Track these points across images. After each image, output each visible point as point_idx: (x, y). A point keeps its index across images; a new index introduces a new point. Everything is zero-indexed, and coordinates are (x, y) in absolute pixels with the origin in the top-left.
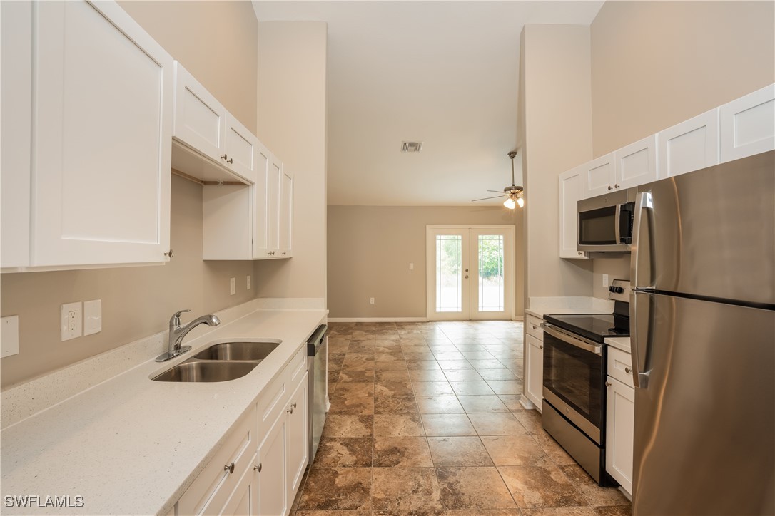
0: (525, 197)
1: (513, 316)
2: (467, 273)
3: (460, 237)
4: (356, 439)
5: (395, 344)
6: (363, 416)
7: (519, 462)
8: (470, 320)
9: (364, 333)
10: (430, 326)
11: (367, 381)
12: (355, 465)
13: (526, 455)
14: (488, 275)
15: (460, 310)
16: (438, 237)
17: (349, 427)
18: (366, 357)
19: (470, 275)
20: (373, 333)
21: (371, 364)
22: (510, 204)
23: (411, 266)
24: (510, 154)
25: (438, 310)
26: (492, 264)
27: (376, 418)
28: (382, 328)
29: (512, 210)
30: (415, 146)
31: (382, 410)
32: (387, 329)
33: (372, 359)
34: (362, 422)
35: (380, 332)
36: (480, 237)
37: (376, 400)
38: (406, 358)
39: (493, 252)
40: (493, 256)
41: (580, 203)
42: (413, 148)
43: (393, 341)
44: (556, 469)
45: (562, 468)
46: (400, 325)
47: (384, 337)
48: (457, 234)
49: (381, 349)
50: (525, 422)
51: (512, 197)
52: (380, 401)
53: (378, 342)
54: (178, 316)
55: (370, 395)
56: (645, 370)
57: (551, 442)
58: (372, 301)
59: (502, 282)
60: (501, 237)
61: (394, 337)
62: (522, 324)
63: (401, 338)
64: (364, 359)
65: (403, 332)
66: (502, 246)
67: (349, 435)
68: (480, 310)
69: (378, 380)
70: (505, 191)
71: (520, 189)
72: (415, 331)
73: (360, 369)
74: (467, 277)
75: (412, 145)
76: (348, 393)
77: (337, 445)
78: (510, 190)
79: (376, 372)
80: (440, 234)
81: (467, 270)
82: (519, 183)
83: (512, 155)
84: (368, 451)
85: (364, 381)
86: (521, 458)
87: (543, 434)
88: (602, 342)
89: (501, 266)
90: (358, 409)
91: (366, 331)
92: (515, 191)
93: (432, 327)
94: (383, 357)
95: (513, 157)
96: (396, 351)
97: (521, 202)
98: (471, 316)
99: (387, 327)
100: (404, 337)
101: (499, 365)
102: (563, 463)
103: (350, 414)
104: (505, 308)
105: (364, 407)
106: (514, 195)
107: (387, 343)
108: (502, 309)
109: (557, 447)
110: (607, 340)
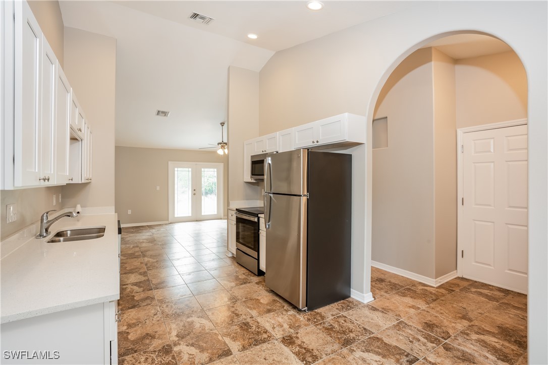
0: (228, 148)
1: (222, 217)
2: (195, 192)
3: (190, 169)
4: (140, 282)
5: (150, 237)
6: (141, 273)
7: (226, 275)
8: (197, 221)
9: (126, 233)
10: (172, 226)
11: (138, 257)
12: (143, 291)
13: (229, 272)
14: (207, 193)
15: (190, 215)
16: (176, 169)
17: (133, 278)
18: (132, 246)
19: (196, 193)
20: (132, 233)
21: (137, 249)
22: (220, 152)
23: (158, 188)
24: (221, 124)
25: (176, 216)
26: (209, 186)
27: (149, 272)
28: (138, 229)
29: (221, 155)
30: (165, 113)
31: (151, 268)
32: (142, 230)
33: (137, 247)
34: (141, 275)
35: (137, 232)
36: (203, 170)
37: (146, 265)
38: (160, 244)
39: (210, 179)
40: (210, 181)
41: (252, 157)
42: (164, 115)
43: (148, 236)
44: (241, 275)
45: (244, 274)
46: (150, 227)
47: (141, 234)
48: (188, 168)
49: (141, 241)
50: (229, 261)
51: (222, 148)
52: (149, 265)
53: (138, 238)
54: (47, 213)
55: (141, 263)
56: (269, 222)
57: (240, 266)
58: (130, 212)
59: (216, 198)
60: (215, 170)
61: (148, 234)
62: (226, 220)
63: (153, 234)
64: (131, 247)
65: (154, 230)
66: (216, 174)
67: (135, 281)
68: (203, 214)
69: (144, 256)
70: (218, 144)
71: (226, 144)
72: (162, 229)
73: (130, 252)
74: (194, 194)
75: (163, 112)
76: (127, 265)
77: (130, 286)
78: (221, 144)
79: (142, 252)
80: (178, 167)
81: (195, 190)
82: (225, 141)
83: (222, 124)
84: (149, 285)
85: (135, 258)
86: (226, 274)
87: (236, 264)
88: (258, 216)
89: (215, 188)
90: (136, 270)
91: (127, 232)
92: (223, 144)
93: (173, 226)
94: (144, 245)
95: (223, 126)
96: (152, 241)
97: (226, 151)
98: (197, 218)
99: (141, 228)
100: (155, 233)
101: (216, 241)
102: (244, 272)
103: (133, 273)
104: (218, 212)
105: (140, 269)
106: (223, 147)
107: (144, 237)
108: (216, 213)
109: (242, 267)
110: (259, 215)
